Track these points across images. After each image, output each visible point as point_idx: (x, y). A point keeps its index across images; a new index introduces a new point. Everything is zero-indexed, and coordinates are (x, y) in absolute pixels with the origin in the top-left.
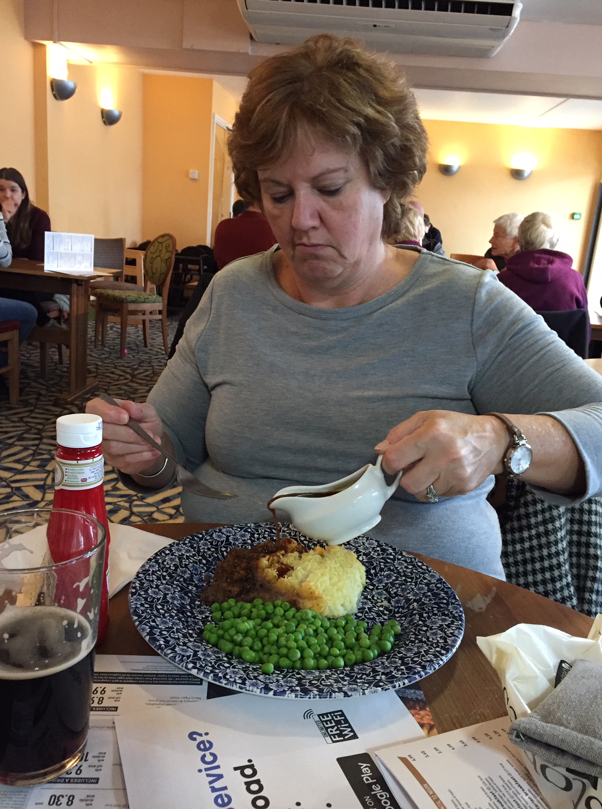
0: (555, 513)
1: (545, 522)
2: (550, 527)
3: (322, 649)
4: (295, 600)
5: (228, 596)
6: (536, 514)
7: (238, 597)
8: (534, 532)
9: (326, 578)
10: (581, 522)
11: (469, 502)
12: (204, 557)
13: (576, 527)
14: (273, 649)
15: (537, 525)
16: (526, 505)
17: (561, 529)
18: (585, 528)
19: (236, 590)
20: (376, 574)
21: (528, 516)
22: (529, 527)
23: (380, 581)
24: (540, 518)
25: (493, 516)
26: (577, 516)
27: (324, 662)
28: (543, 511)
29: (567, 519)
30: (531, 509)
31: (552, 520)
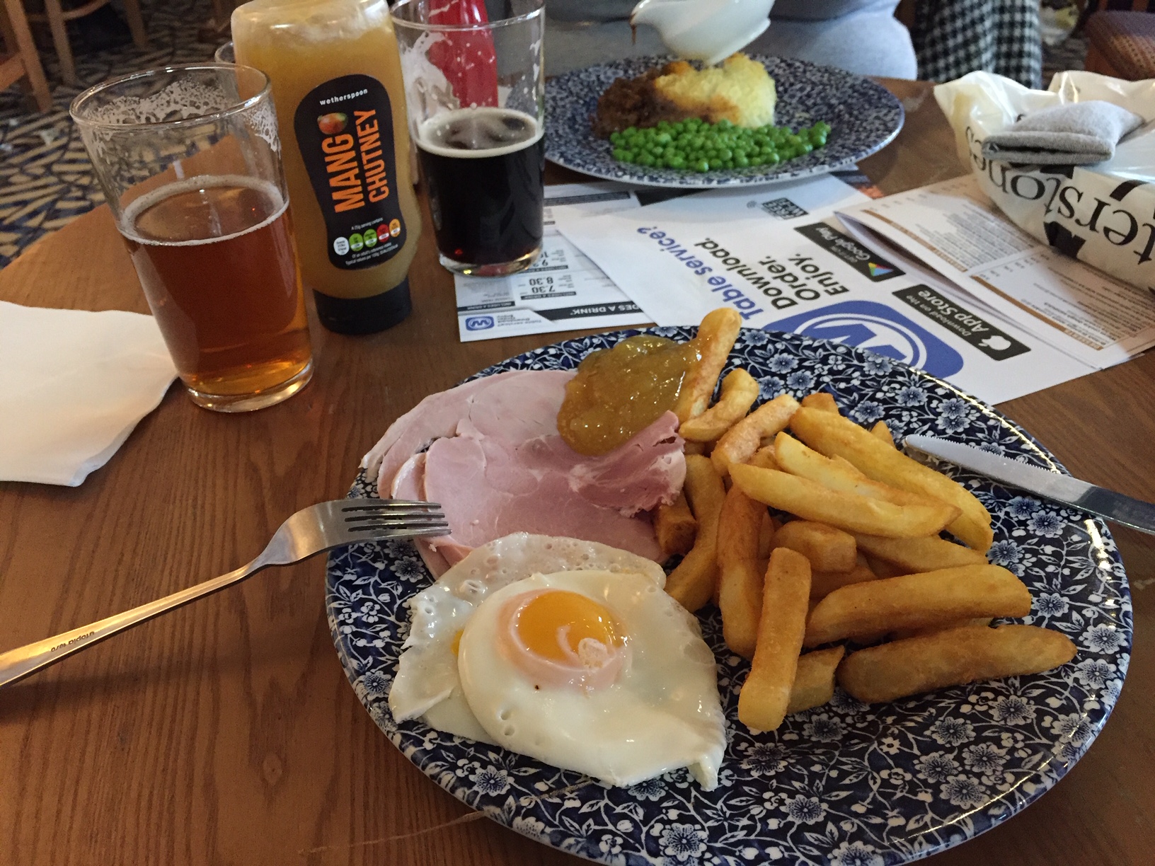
0: (979, 29)
1: (966, 44)
2: (972, 48)
3: (753, 150)
4: (707, 115)
5: (624, 125)
6: (954, 33)
7: (638, 125)
8: (951, 59)
9: (737, 88)
10: (1011, 40)
11: (876, 15)
12: (579, 97)
13: (1004, 48)
14: (701, 153)
15: (956, 48)
16: (942, 23)
17: (986, 49)
18: (1016, 47)
19: (633, 117)
20: (786, 91)
21: (944, 38)
22: (946, 53)
23: (792, 96)
24: (960, 38)
25: (903, 33)
26: (1006, 32)
27: (758, 160)
28: (964, 29)
29: (993, 39)
30: (948, 28)
31: (976, 39)
